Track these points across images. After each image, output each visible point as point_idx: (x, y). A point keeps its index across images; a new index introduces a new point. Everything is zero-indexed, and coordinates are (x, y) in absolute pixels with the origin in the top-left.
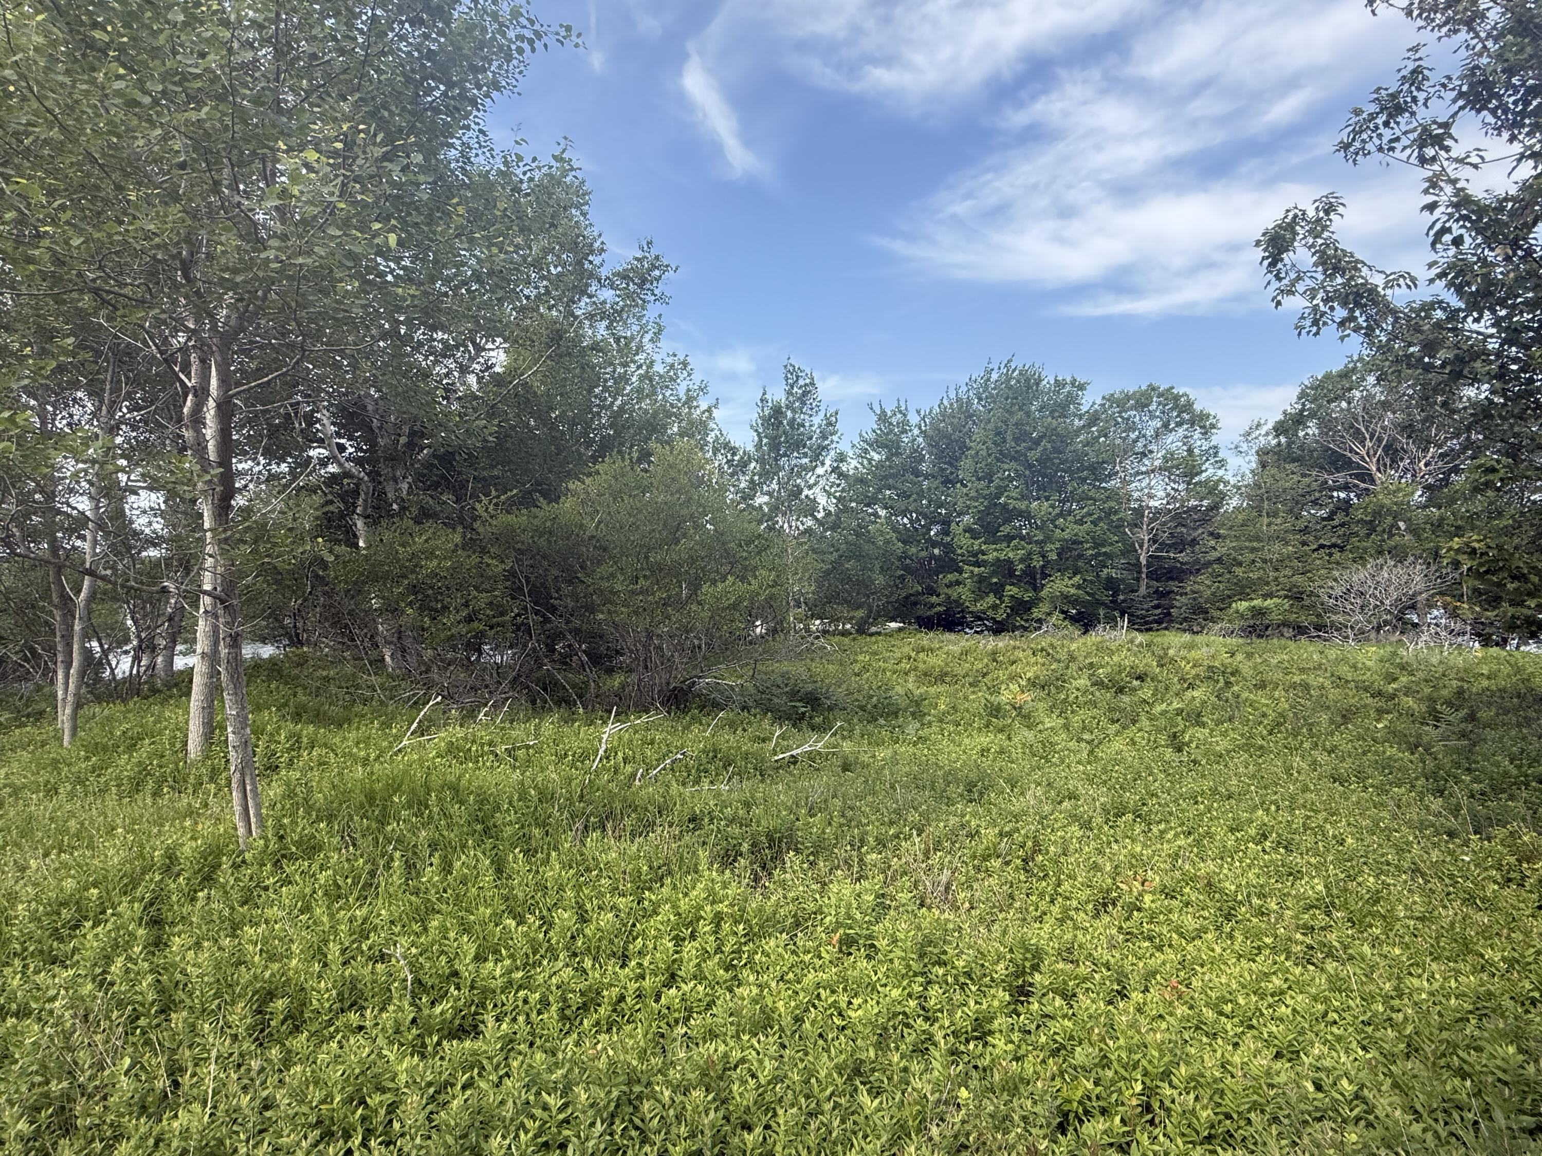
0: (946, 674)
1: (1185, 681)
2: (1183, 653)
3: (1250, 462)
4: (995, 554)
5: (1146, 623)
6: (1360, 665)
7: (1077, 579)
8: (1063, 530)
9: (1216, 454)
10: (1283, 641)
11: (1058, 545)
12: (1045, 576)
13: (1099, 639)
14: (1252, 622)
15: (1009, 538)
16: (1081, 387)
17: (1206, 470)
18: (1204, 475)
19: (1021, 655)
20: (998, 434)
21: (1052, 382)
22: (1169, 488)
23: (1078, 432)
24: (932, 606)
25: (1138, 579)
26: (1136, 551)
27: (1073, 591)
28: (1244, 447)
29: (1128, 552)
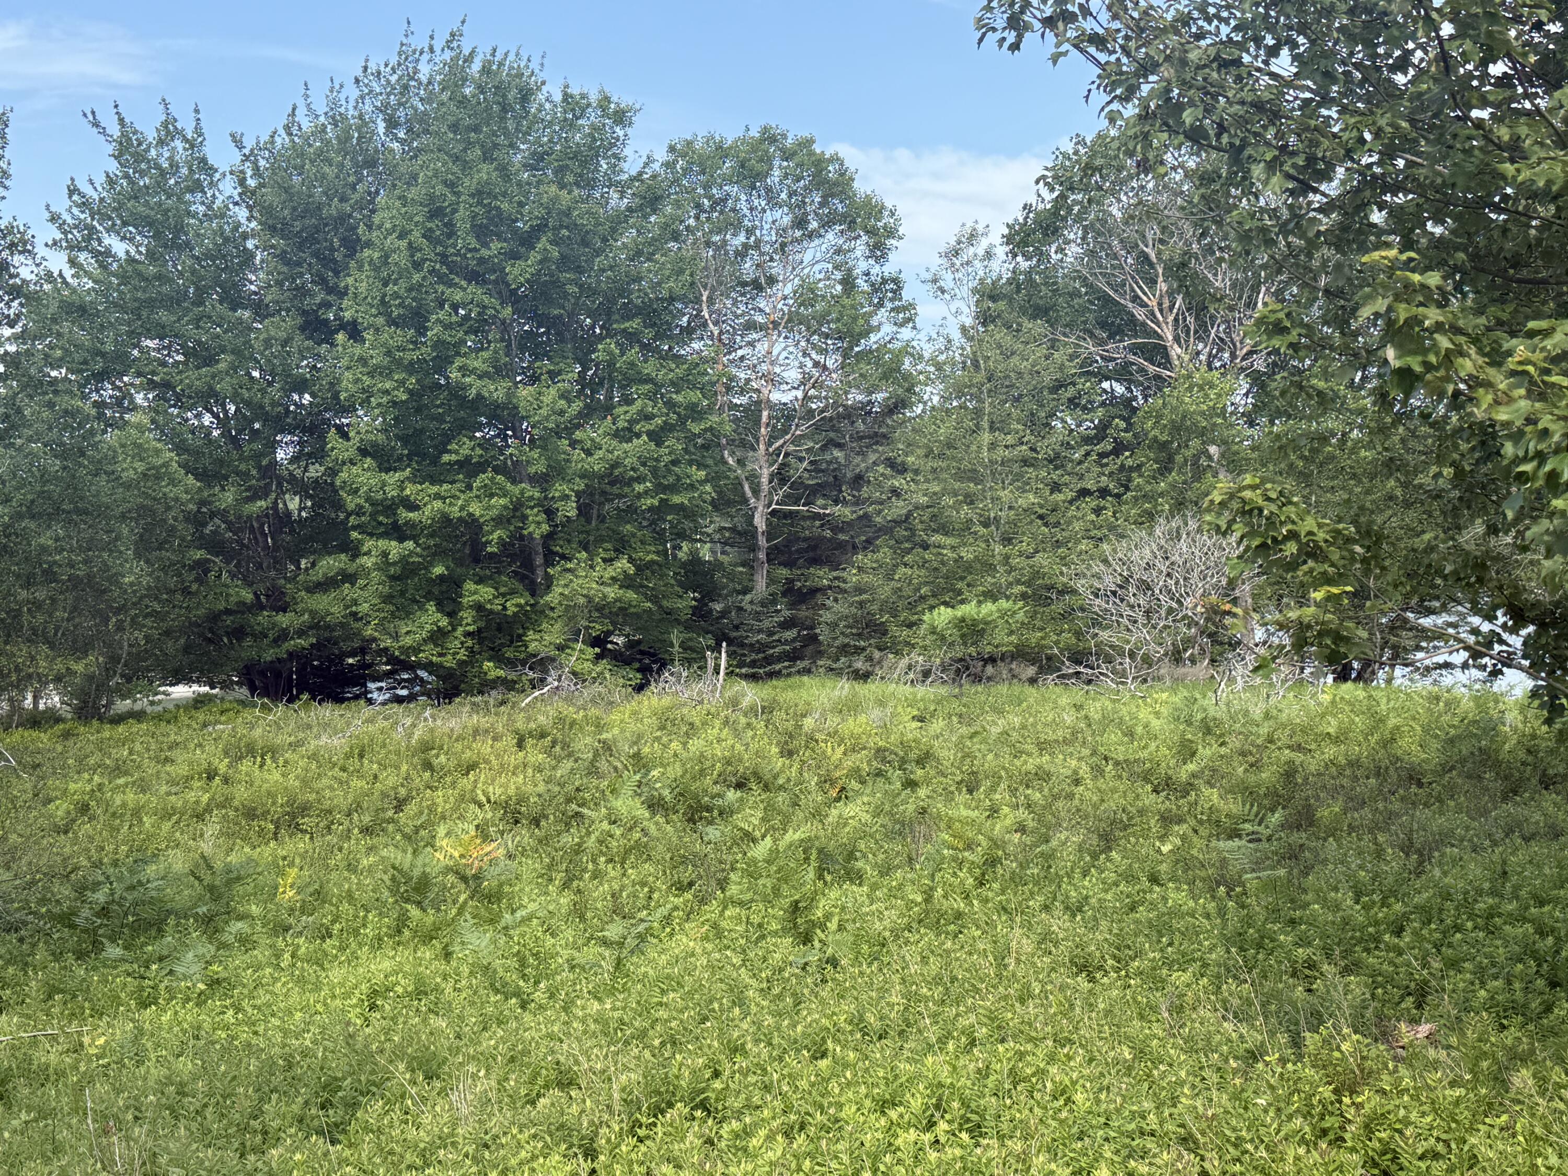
0: (304, 809)
1: (833, 783)
2: (833, 721)
3: (958, 313)
4: (438, 504)
5: (769, 660)
6: (1139, 730)
7: (623, 564)
8: (589, 453)
9: (897, 292)
10: (1017, 689)
11: (580, 485)
12: (550, 558)
13: (666, 701)
14: (959, 652)
15: (470, 468)
16: (621, 117)
17: (878, 329)
18: (873, 338)
19: (486, 749)
20: (436, 213)
21: (558, 97)
22: (809, 364)
23: (618, 222)
24: (283, 635)
25: (749, 565)
26: (745, 501)
27: (612, 592)
28: (947, 280)
29: (729, 503)
